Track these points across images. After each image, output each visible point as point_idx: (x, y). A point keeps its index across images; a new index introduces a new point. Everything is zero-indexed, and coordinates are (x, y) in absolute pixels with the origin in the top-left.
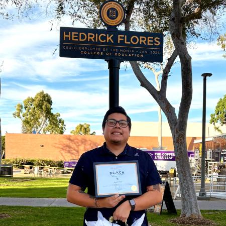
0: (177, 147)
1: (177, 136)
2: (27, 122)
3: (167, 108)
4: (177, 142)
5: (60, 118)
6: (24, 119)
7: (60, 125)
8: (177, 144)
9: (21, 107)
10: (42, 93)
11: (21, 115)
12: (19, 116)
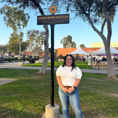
0: (107, 51)
1: (106, 47)
2: (64, 45)
3: (103, 37)
4: (107, 49)
5: (75, 43)
6: (63, 43)
7: (75, 45)
8: (106, 50)
9: (62, 40)
10: (69, 36)
11: (62, 42)
12: (62, 43)
